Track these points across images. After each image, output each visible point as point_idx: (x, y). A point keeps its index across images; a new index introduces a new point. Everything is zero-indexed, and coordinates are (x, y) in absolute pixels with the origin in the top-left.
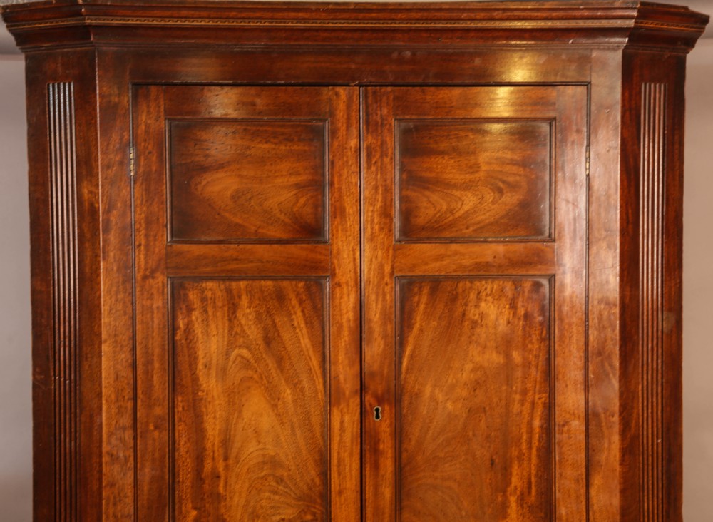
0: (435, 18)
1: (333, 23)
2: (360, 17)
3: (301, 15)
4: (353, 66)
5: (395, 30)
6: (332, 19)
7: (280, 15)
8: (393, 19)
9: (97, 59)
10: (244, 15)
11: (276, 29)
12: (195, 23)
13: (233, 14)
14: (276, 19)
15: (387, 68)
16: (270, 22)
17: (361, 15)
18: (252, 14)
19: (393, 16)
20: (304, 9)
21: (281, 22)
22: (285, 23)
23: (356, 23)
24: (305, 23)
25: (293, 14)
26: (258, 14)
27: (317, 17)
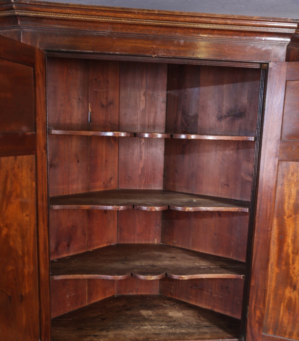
0: (198, 22)
1: (146, 21)
2: (160, 19)
3: (130, 15)
4: (154, 47)
5: (177, 27)
6: (146, 19)
7: (119, 15)
8: (177, 21)
9: (21, 35)
10: (99, 14)
11: (116, 23)
12: (74, 17)
13: (94, 13)
14: (117, 17)
15: (171, 48)
16: (113, 19)
17: (161, 18)
18: (104, 14)
19: (177, 19)
20: (131, 12)
21: (119, 19)
22: (121, 20)
23: (158, 22)
24: (131, 20)
25: (125, 15)
26: (107, 14)
27: (138, 17)
